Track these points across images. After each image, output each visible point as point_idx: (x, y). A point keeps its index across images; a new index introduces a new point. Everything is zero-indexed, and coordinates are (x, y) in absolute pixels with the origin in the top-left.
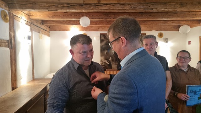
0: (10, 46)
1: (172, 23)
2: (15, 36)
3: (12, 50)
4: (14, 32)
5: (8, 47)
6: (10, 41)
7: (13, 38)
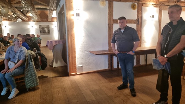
0: (137, 23)
2: (141, 17)
3: (138, 25)
4: (142, 14)
5: (136, 23)
6: (137, 20)
7: (140, 18)
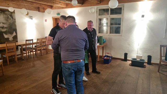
1: (37, 5)
